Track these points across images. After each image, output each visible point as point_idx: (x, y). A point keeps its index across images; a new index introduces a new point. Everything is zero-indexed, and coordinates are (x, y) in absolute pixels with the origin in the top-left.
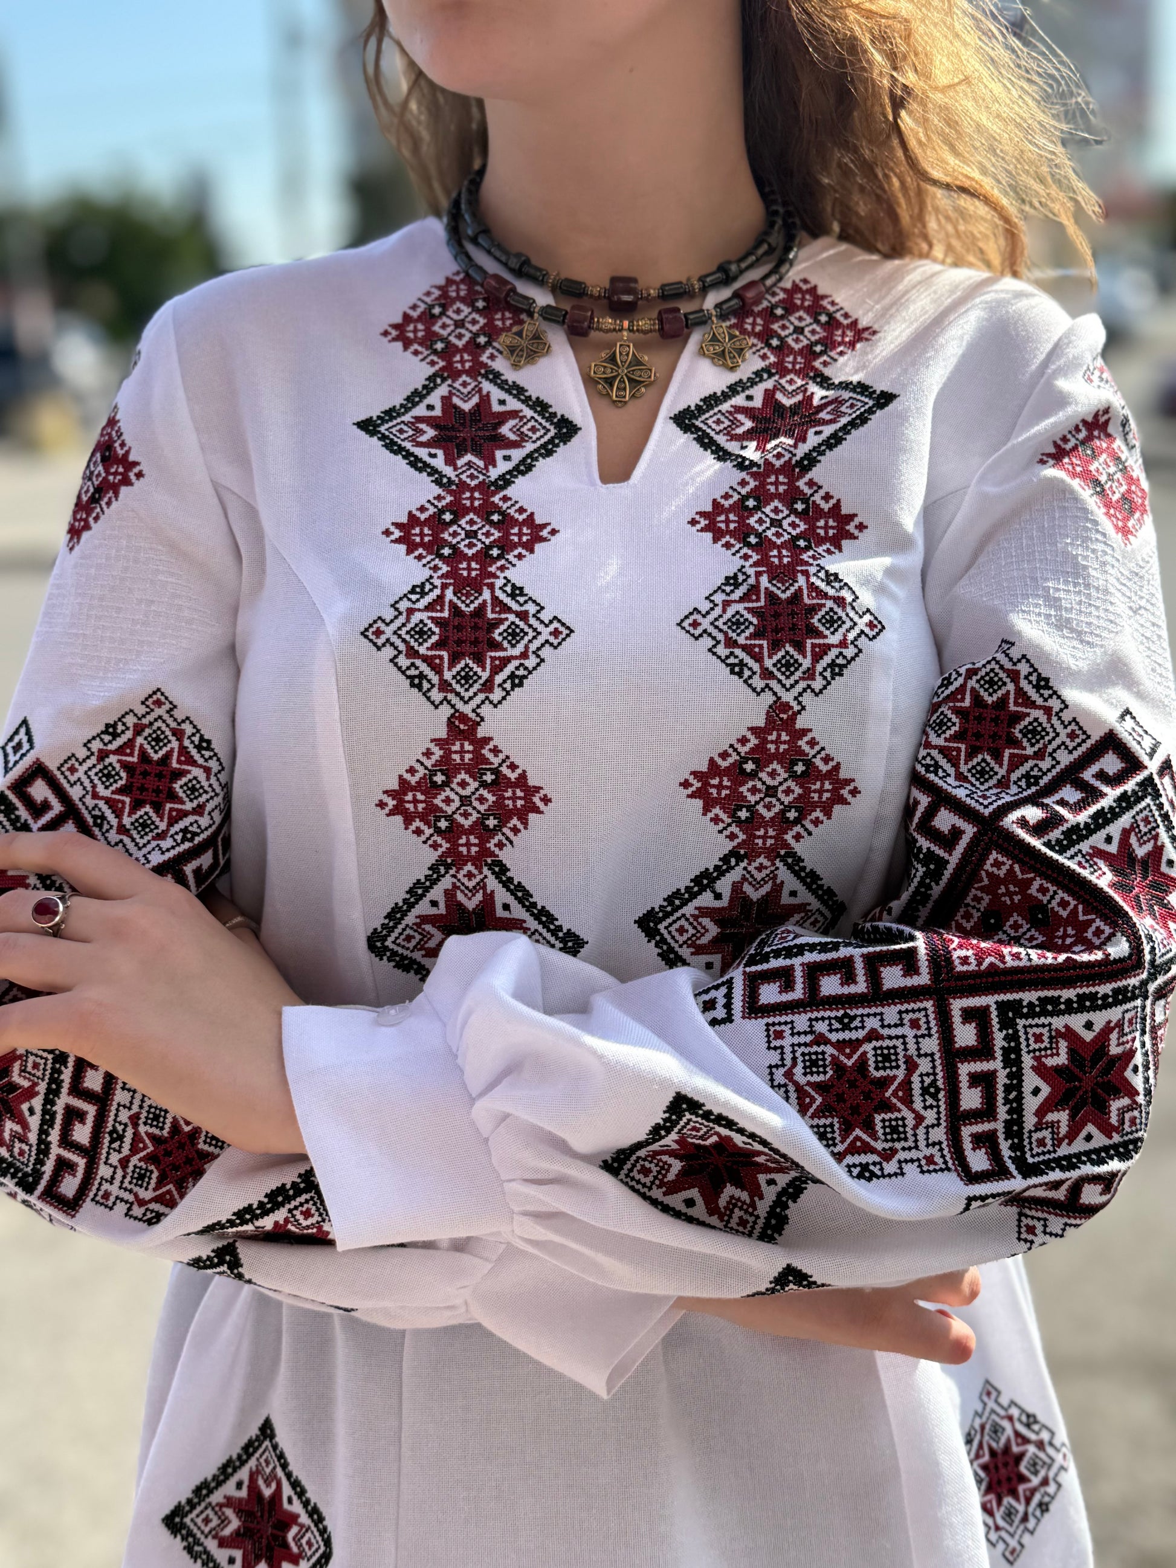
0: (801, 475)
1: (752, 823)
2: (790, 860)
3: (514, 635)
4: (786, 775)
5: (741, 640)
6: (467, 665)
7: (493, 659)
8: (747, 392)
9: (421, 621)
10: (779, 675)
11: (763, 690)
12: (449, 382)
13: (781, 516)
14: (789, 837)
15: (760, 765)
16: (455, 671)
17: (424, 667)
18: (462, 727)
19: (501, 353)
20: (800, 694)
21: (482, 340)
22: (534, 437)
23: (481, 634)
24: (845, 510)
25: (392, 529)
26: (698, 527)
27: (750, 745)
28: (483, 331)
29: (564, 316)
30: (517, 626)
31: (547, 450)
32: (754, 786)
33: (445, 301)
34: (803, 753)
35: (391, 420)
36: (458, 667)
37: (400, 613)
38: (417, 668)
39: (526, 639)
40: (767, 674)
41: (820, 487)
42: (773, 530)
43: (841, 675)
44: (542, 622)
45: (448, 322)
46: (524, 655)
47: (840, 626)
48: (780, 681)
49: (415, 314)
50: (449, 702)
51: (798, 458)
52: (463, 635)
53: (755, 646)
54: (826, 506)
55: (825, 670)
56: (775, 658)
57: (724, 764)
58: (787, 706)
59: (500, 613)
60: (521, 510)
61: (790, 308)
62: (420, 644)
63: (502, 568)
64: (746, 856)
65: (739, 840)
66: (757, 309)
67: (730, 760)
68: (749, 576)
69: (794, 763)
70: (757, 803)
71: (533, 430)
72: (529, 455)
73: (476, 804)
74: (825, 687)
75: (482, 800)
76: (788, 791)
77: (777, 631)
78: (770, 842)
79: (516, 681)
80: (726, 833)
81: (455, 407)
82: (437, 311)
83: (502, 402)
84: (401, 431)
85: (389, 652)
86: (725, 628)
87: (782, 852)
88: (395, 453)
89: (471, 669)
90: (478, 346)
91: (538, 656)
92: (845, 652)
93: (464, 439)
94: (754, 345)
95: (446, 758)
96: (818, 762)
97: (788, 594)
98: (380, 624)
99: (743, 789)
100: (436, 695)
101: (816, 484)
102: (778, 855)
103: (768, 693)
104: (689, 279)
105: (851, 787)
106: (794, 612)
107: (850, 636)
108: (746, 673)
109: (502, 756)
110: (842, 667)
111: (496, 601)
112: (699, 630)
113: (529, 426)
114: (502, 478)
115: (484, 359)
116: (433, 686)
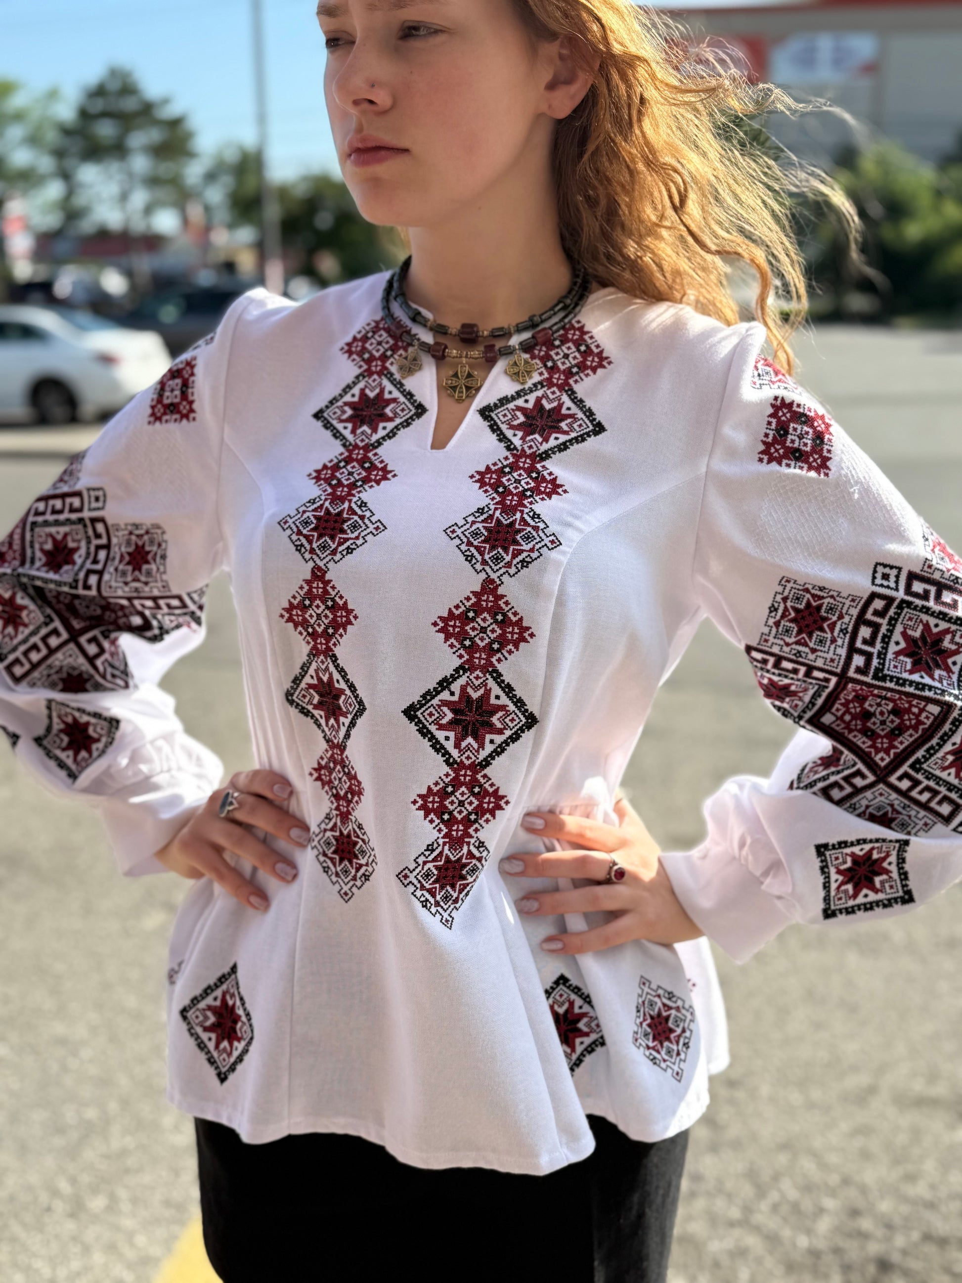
0: (539, 462)
1: (472, 649)
2: (495, 675)
3: (355, 527)
5: (476, 543)
6: (325, 541)
7: (340, 538)
8: (526, 397)
9: (308, 517)
10: (491, 564)
11: (481, 571)
12: (367, 379)
13: (521, 478)
14: (494, 660)
15: (477, 613)
16: (319, 543)
17: (304, 541)
18: (319, 574)
20: (501, 575)
21: (389, 353)
22: (402, 415)
23: (337, 525)
24: (558, 481)
25: (313, 473)
26: (474, 479)
27: (471, 602)
28: (390, 348)
30: (358, 523)
31: (407, 424)
32: (474, 626)
33: (376, 329)
34: (501, 608)
35: (331, 407)
36: (321, 541)
37: (299, 513)
38: (300, 541)
39: (361, 529)
40: (484, 562)
41: (548, 469)
42: (515, 485)
43: (527, 567)
44: (371, 522)
45: (374, 342)
46: (357, 538)
47: (532, 541)
48: (491, 567)
49: (359, 336)
50: (313, 560)
51: (541, 451)
52: (328, 525)
53: (482, 547)
54: (549, 478)
55: (518, 563)
56: (491, 554)
57: (457, 612)
58: (492, 581)
59: (350, 515)
60: (382, 462)
62: (305, 529)
63: (359, 492)
64: (469, 669)
65: (465, 659)
67: (461, 610)
68: (490, 510)
69: (496, 614)
71: (403, 410)
72: (396, 427)
73: (323, 619)
74: (516, 573)
75: (326, 617)
76: (493, 631)
77: (496, 540)
78: (483, 662)
79: (350, 551)
80: (458, 654)
81: (366, 395)
83: (391, 393)
84: (335, 413)
86: (469, 535)
87: (490, 669)
88: (327, 429)
89: (327, 543)
90: (386, 356)
91: (364, 540)
92: (532, 555)
93: (366, 416)
95: (310, 591)
96: (510, 615)
97: (508, 521)
98: (287, 518)
99: (467, 628)
100: (307, 556)
101: (546, 467)
102: (488, 671)
103: (483, 573)
105: (530, 632)
106: (508, 532)
107: (537, 547)
108: (474, 561)
109: (336, 591)
110: (528, 563)
111: (350, 508)
112: (455, 535)
113: (401, 408)
114: (378, 441)
115: (387, 365)
116: (306, 551)
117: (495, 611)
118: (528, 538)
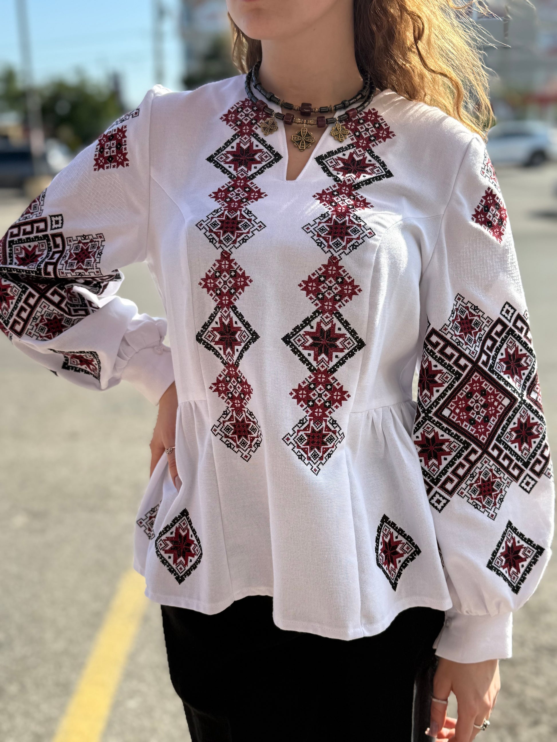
0: (354, 190)
1: (323, 300)
2: (337, 315)
3: (246, 226)
4: (335, 282)
5: (323, 235)
6: (228, 235)
7: (237, 233)
8: (344, 153)
9: (216, 221)
10: (334, 247)
11: (328, 252)
12: (240, 137)
13: (345, 198)
14: (336, 306)
15: (326, 278)
16: (224, 237)
17: (214, 236)
18: (226, 256)
19: (259, 127)
20: (341, 254)
21: (254, 122)
22: (266, 160)
23: (235, 225)
24: (367, 201)
25: (212, 194)
26: (316, 198)
27: (322, 271)
28: (254, 119)
29: (283, 117)
30: (247, 223)
31: (270, 165)
32: (324, 286)
33: (243, 107)
34: (341, 275)
36: (225, 236)
37: (209, 219)
39: (250, 227)
40: (329, 246)
41: (359, 194)
42: (341, 202)
43: (356, 249)
44: (256, 223)
45: (243, 114)
46: (248, 233)
47: (358, 233)
48: (334, 249)
49: (232, 111)
50: (221, 247)
51: (355, 183)
52: (229, 225)
53: (327, 237)
54: (361, 199)
55: (350, 246)
56: (333, 242)
57: (313, 278)
58: (335, 258)
59: (242, 219)
60: (256, 187)
61: (366, 120)
62: (214, 228)
63: (245, 205)
64: (322, 312)
66: (353, 119)
67: (316, 276)
68: (329, 215)
69: (338, 278)
70: (325, 292)
71: (266, 157)
72: (263, 167)
73: (228, 284)
74: (350, 253)
75: (230, 282)
76: (336, 288)
77: (335, 233)
78: (330, 308)
79: (245, 241)
80: (314, 303)
81: (241, 147)
82: (240, 110)
83: (257, 146)
84: (221, 158)
85: (204, 231)
86: (318, 231)
87: (335, 312)
88: (218, 167)
89: (230, 236)
90: (252, 124)
91: (253, 233)
92: (358, 241)
93: (242, 160)
94: (350, 134)
95: (220, 267)
96: (346, 278)
97: (342, 222)
98: (202, 222)
99: (320, 287)
100: (218, 245)
102: (333, 313)
103: (329, 253)
105: (358, 288)
106: (342, 228)
107: (361, 236)
108: (323, 246)
109: (237, 266)
110: (356, 246)
111: (241, 214)
112: (309, 230)
113: (265, 155)
114: (252, 175)
115: (253, 129)
116: (217, 242)
117: (336, 276)
118: (355, 231)
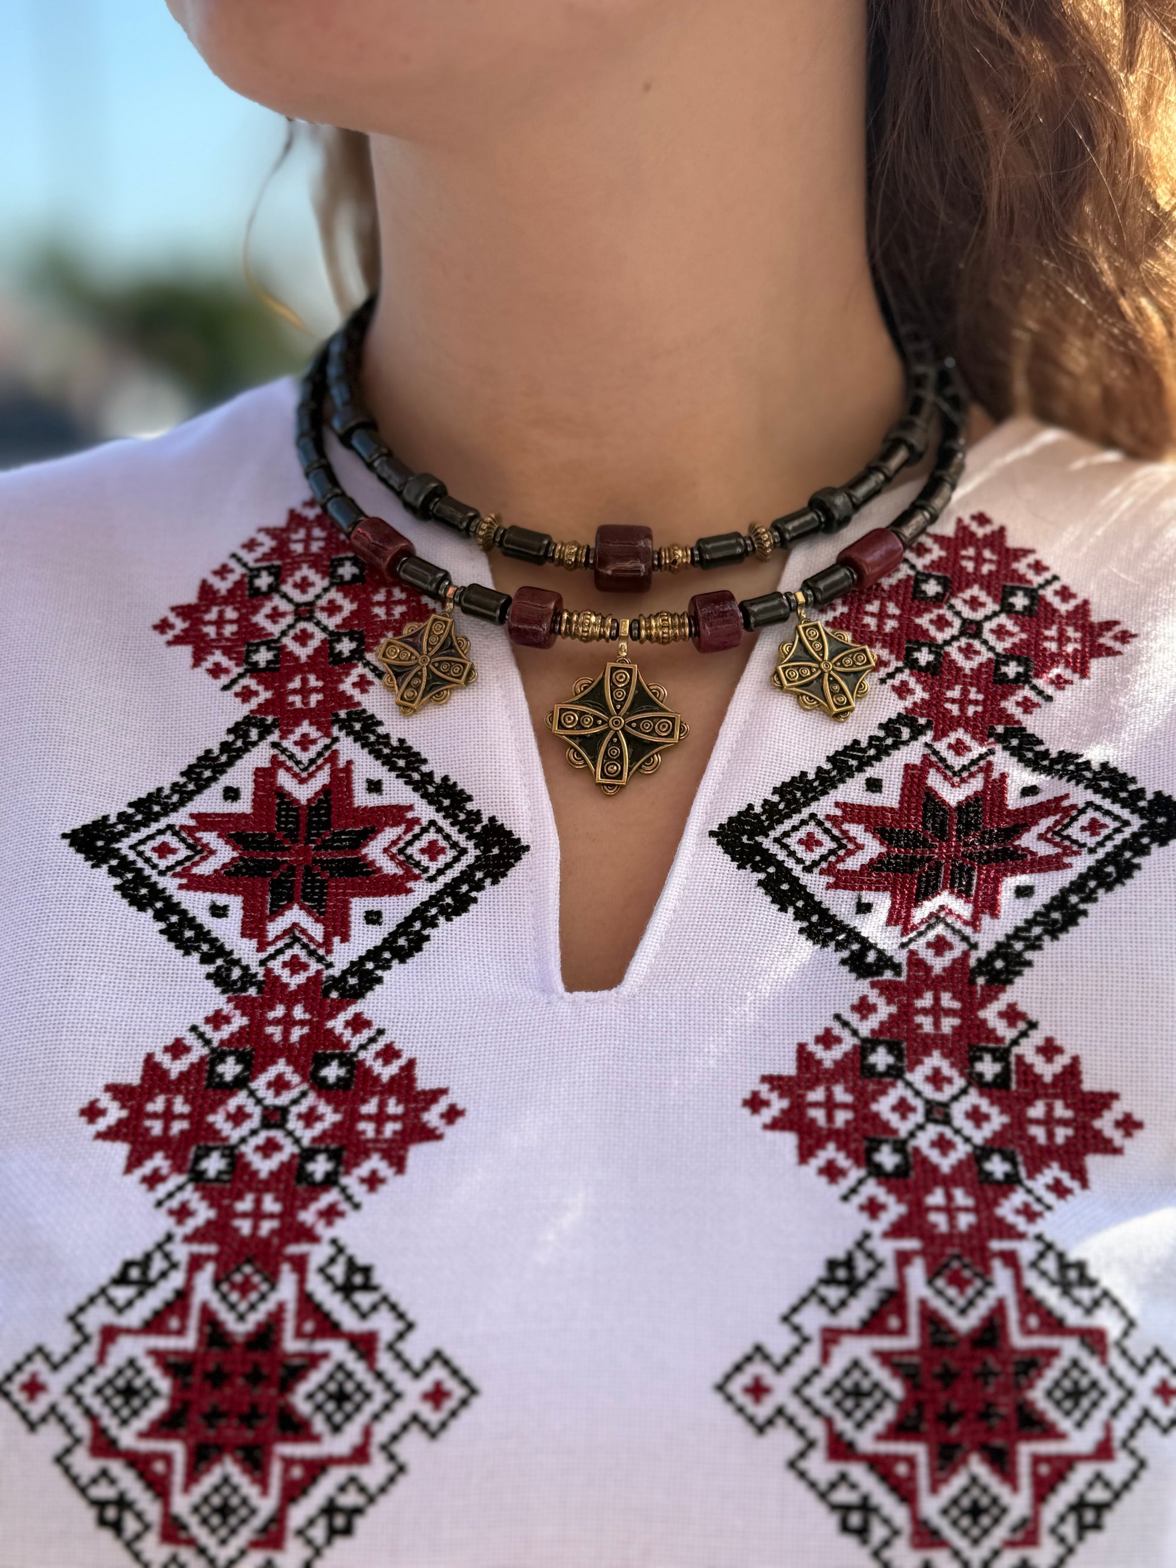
0: (990, 996)
3: (340, 1398)
5: (865, 1441)
6: (226, 1480)
7: (289, 1462)
8: (870, 772)
9: (131, 1363)
10: (954, 1541)
12: (274, 737)
13: (948, 1091)
16: (198, 1492)
17: (129, 1482)
19: (380, 675)
21: (346, 646)
22: (433, 867)
23: (264, 1395)
24: (1090, 1083)
25: (106, 1101)
26: (766, 1117)
28: (348, 629)
29: (504, 608)
30: (349, 1375)
31: (454, 900)
33: (281, 561)
35: (145, 823)
36: (207, 1483)
37: (86, 1339)
38: (113, 1482)
39: (370, 1408)
40: (924, 1535)
41: (1033, 1025)
42: (932, 1131)
43: (1102, 1531)
44: (406, 1364)
45: (284, 606)
46: (360, 1455)
47: (1095, 1405)
48: (956, 1553)
49: (222, 586)
51: (981, 953)
52: (224, 1398)
53: (896, 1458)
54: (1047, 1070)
55: (1062, 1518)
59: (314, 1336)
60: (389, 1054)
61: (952, 578)
62: (124, 1422)
63: (331, 1214)
66: (887, 582)
68: (880, 1265)
71: (432, 851)
72: (419, 913)
74: (1061, 1561)
77: (948, 1419)
79: (339, 1520)
81: (282, 793)
82: (264, 581)
83: (374, 786)
84: (164, 850)
85: (52, 1438)
86: (826, 1405)
88: (140, 904)
89: (235, 1489)
90: (338, 658)
91: (392, 1457)
92: (1108, 1469)
93: (292, 869)
94: (882, 663)
97: (973, 1318)
98: (38, 1366)
100: (153, 1552)
101: (1022, 1016)
104: (752, 528)
107: (1119, 1428)
108: (877, 1531)
110: (1101, 1508)
111: (308, 1305)
112: (769, 1406)
113: (423, 842)
114: (356, 967)
115: (347, 686)
116: (147, 1527)
